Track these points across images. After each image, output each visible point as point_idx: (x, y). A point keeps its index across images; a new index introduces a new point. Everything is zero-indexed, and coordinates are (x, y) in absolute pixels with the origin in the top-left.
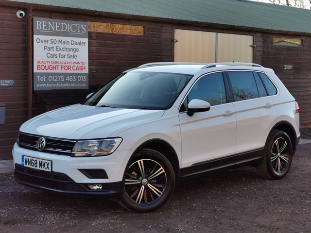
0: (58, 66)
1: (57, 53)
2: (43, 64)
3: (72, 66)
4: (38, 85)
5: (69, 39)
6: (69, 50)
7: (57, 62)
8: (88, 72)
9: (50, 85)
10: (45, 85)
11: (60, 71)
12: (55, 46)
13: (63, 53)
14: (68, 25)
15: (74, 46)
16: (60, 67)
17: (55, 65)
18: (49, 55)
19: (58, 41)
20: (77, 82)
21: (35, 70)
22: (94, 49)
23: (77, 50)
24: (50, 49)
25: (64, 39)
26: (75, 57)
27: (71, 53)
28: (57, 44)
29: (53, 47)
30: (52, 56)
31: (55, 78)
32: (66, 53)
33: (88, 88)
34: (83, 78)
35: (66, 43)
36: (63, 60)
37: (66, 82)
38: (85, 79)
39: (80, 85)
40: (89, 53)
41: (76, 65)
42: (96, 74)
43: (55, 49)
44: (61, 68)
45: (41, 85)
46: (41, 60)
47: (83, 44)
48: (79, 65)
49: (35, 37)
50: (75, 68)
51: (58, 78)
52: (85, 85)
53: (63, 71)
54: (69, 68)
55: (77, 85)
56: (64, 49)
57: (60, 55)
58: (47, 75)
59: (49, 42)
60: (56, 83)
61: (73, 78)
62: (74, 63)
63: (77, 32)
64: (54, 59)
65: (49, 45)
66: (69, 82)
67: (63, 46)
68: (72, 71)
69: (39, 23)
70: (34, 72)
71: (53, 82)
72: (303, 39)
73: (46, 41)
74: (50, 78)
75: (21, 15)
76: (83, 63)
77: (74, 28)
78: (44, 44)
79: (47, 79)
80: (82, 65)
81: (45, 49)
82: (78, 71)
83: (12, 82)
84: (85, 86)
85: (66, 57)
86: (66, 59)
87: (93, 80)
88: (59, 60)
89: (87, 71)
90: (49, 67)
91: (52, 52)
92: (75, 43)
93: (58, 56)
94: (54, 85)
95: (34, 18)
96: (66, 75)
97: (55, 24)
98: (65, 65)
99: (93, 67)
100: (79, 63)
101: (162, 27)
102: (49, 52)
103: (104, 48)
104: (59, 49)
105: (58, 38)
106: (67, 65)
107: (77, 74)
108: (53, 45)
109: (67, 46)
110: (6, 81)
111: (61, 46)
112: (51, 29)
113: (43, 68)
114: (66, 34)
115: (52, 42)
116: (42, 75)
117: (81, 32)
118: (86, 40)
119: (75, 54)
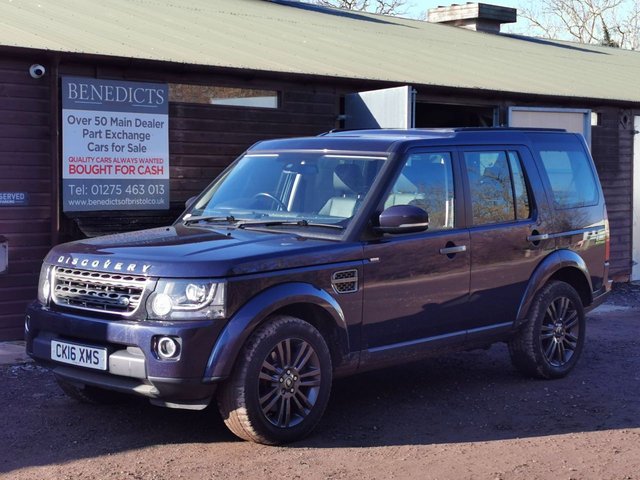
0: (110, 166)
1: (109, 142)
2: (80, 163)
3: (137, 166)
4: (71, 203)
5: (131, 116)
6: (132, 136)
7: (107, 160)
8: (168, 178)
9: (95, 202)
10: (84, 203)
11: (113, 176)
12: (103, 129)
13: (118, 142)
14: (129, 91)
15: (141, 130)
16: (113, 169)
17: (103, 165)
18: (91, 147)
19: (109, 120)
20: (146, 196)
21: (66, 175)
22: (180, 134)
23: (147, 136)
24: (93, 135)
25: (121, 116)
26: (143, 149)
27: (136, 142)
28: (108, 127)
29: (100, 132)
30: (99, 148)
31: (104, 189)
32: (125, 142)
33: (168, 207)
34: (160, 188)
35: (127, 123)
36: (119, 155)
37: (124, 196)
38: (163, 190)
39: (154, 202)
40: (170, 141)
41: (145, 165)
42: (185, 181)
43: (103, 134)
44: (117, 170)
45: (78, 203)
46: (76, 155)
47: (159, 125)
48: (151, 165)
49: (66, 113)
50: (143, 170)
51: (111, 188)
52: (162, 201)
53: (120, 176)
54: (131, 170)
55: (147, 201)
56: (120, 136)
57: (113, 146)
58: (88, 183)
59: (93, 122)
60: (104, 197)
61: (139, 188)
62: (142, 161)
63: (147, 102)
64: (102, 154)
65: (92, 127)
66: (132, 196)
67: (119, 129)
68: (137, 176)
69: (73, 88)
70: (64, 177)
71: (100, 197)
72: (600, 111)
73: (86, 121)
74: (95, 188)
75: (38, 72)
76: (159, 161)
77: (140, 96)
78: (82, 126)
79: (88, 191)
80: (157, 165)
81: (84, 134)
82: (148, 176)
83: (20, 196)
84: (162, 203)
85: (126, 149)
86: (125, 154)
87: (179, 192)
88: (112, 154)
89: (166, 175)
90: (92, 169)
91: (97, 141)
92: (144, 124)
93: (110, 148)
94: (103, 202)
95: (64, 79)
96: (124, 183)
97: (104, 89)
98: (124, 164)
99: (177, 169)
100: (150, 161)
101: (315, 92)
102: (92, 140)
103: (201, 132)
104: (112, 135)
105: (109, 115)
106: (128, 164)
107: (146, 182)
108: (101, 127)
109: (128, 130)
110: (9, 195)
111: (115, 129)
112: (97, 99)
113: (80, 169)
114: (126, 107)
115: (99, 121)
116: (78, 182)
117: (154, 103)
118: (164, 118)
119: (143, 144)
